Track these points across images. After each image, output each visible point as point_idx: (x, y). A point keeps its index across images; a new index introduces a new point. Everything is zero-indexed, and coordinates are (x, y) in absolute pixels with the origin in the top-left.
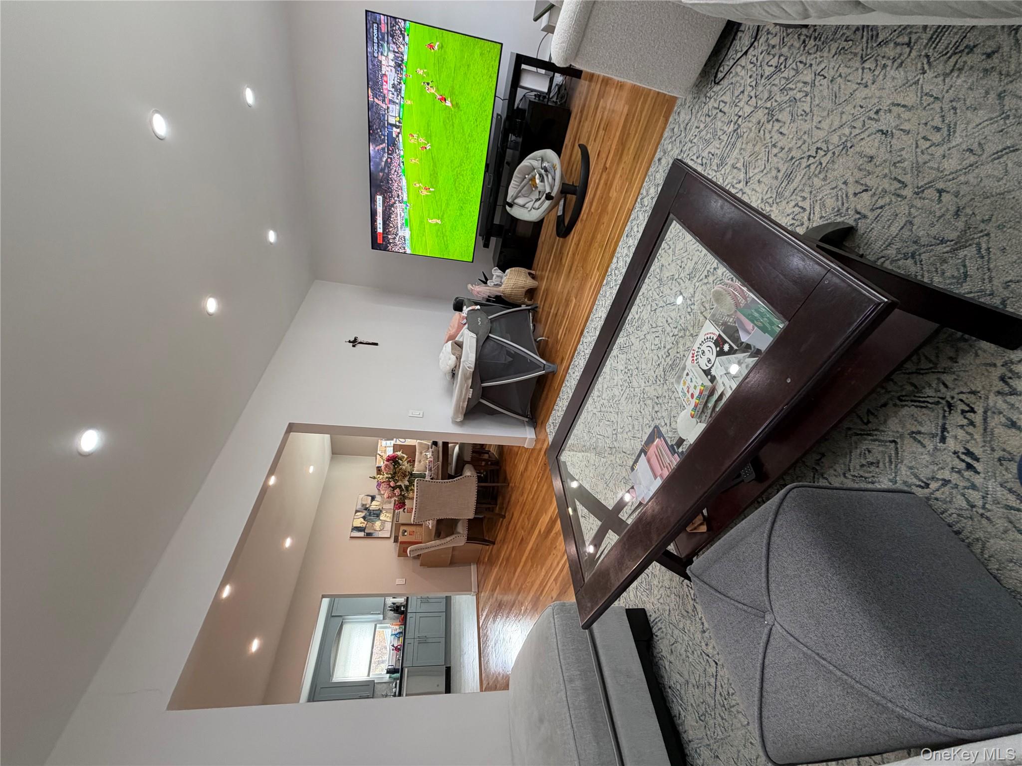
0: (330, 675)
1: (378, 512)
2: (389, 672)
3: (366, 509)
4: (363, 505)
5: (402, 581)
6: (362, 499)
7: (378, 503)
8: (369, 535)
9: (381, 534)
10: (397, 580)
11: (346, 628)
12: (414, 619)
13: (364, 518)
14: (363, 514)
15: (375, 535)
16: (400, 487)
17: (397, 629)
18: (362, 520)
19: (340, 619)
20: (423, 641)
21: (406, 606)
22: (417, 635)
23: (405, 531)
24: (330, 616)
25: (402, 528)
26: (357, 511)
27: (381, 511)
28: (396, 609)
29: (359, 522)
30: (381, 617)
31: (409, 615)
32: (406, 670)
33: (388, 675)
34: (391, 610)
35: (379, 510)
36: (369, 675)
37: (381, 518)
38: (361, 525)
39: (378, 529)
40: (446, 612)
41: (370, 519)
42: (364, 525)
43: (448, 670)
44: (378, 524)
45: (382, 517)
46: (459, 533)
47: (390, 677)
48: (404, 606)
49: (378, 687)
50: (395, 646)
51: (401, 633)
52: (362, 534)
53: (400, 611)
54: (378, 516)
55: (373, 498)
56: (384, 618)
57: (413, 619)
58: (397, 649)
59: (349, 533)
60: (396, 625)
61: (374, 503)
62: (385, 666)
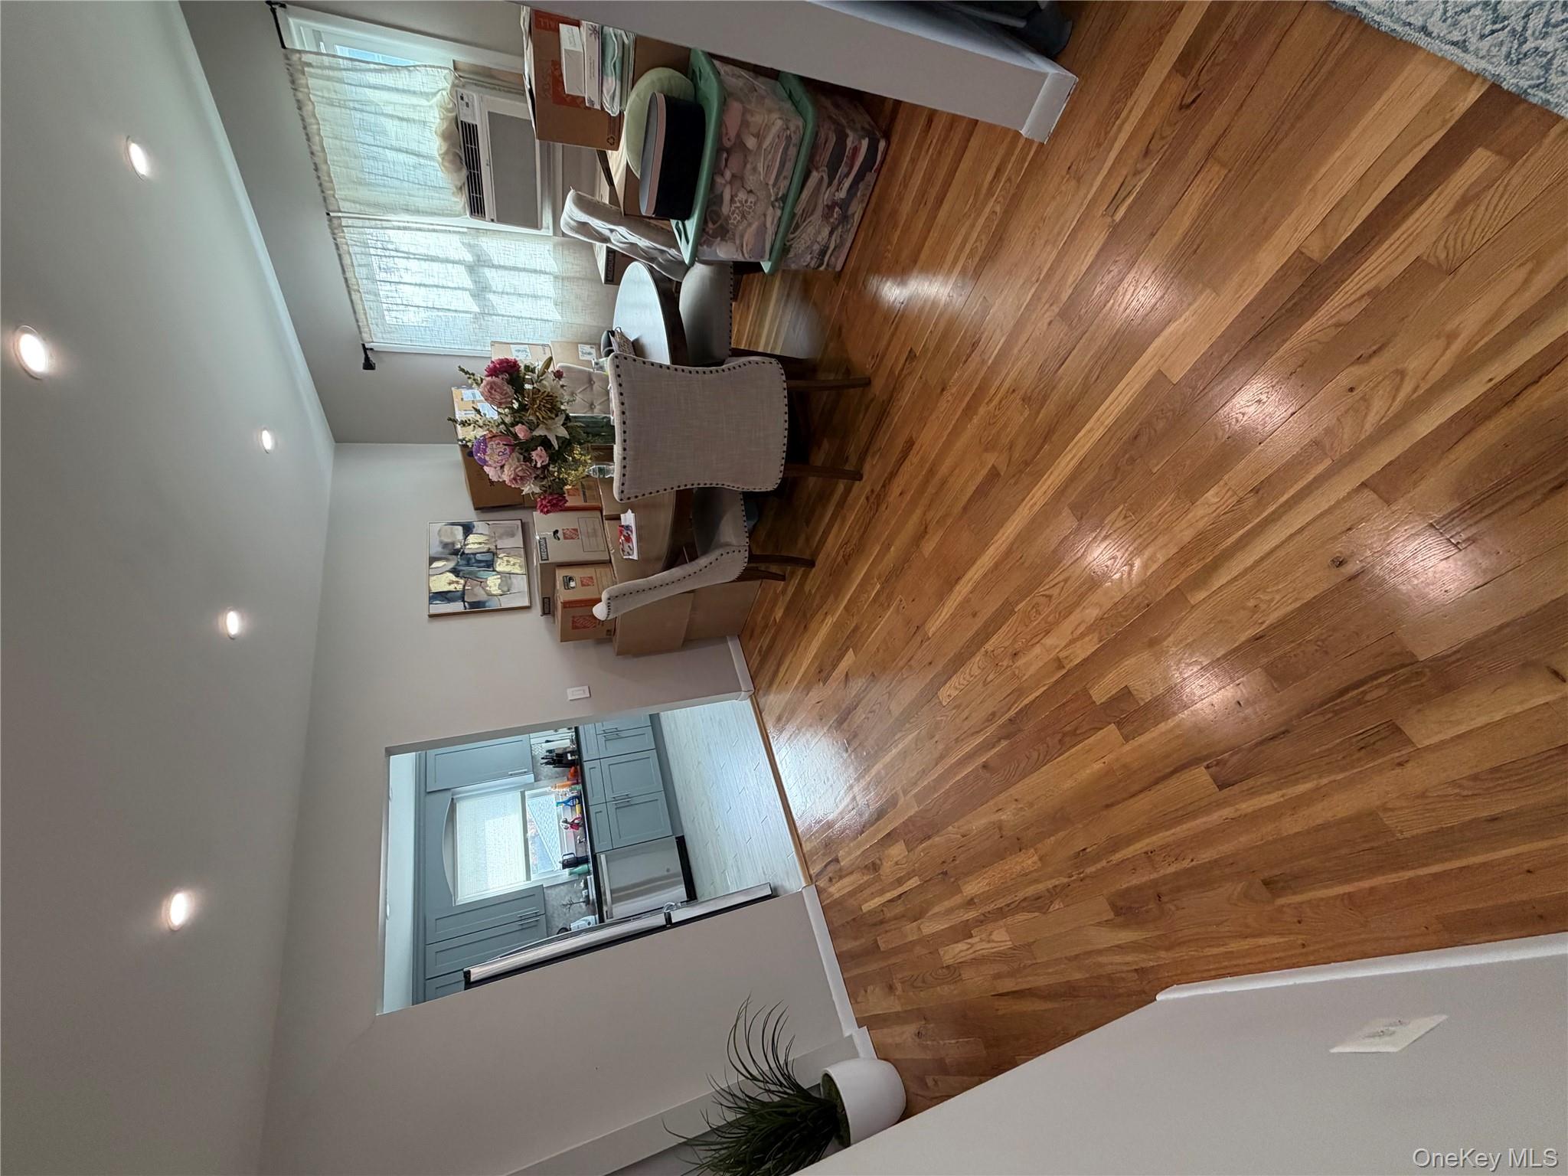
0: (449, 893)
1: (488, 557)
2: (566, 865)
3: (456, 552)
4: (445, 545)
5: (580, 692)
6: (438, 531)
7: (482, 539)
8: (477, 608)
9: (506, 602)
10: (569, 691)
11: (464, 810)
12: (598, 770)
13: (455, 571)
14: (451, 565)
15: (493, 604)
16: (545, 443)
17: (566, 791)
18: (452, 577)
19: (448, 796)
20: (624, 803)
21: (578, 751)
22: (610, 796)
23: (571, 579)
24: (424, 792)
25: (560, 574)
26: (432, 560)
27: (495, 554)
28: (557, 759)
29: (444, 582)
30: (530, 778)
31: (587, 766)
32: (603, 857)
33: (567, 870)
34: (547, 763)
35: (489, 551)
36: (528, 878)
37: (498, 569)
38: (452, 588)
39: (495, 590)
40: (657, 748)
41: (470, 573)
42: (460, 587)
43: (681, 843)
44: (493, 583)
45: (501, 566)
46: (727, 545)
47: (570, 874)
48: (572, 753)
49: (551, 894)
50: (570, 820)
51: (578, 797)
52: (458, 607)
53: (569, 763)
54: (490, 565)
55: (468, 529)
56: (536, 780)
57: (597, 772)
58: (573, 825)
59: (424, 608)
60: (563, 786)
61: (471, 538)
62: (558, 858)
